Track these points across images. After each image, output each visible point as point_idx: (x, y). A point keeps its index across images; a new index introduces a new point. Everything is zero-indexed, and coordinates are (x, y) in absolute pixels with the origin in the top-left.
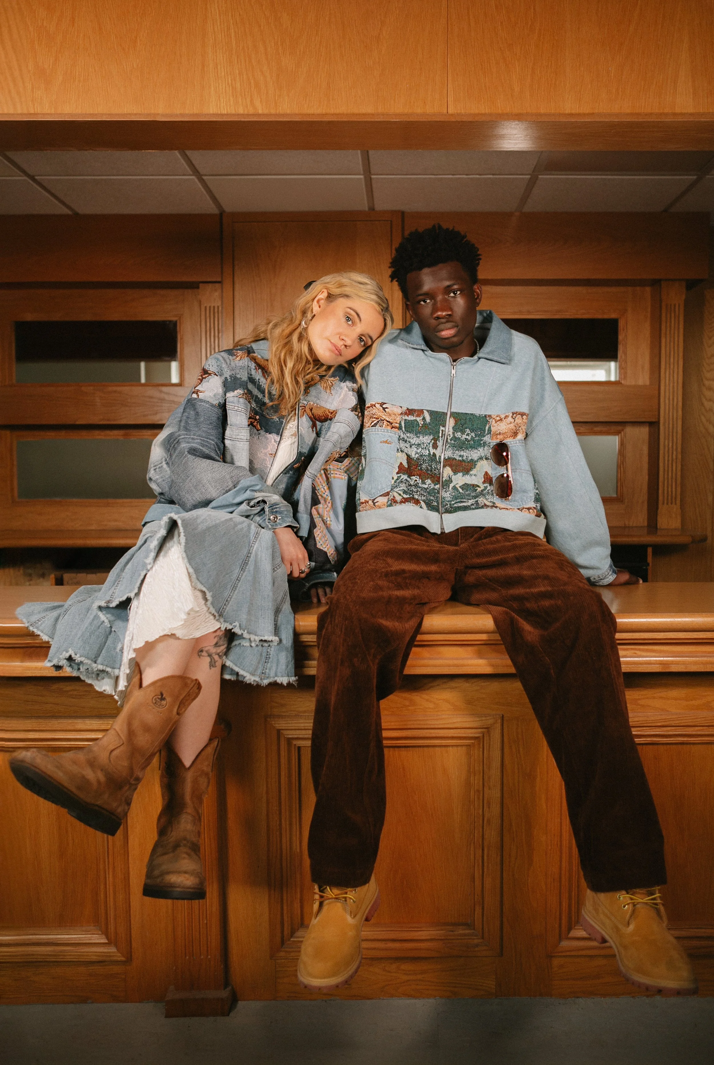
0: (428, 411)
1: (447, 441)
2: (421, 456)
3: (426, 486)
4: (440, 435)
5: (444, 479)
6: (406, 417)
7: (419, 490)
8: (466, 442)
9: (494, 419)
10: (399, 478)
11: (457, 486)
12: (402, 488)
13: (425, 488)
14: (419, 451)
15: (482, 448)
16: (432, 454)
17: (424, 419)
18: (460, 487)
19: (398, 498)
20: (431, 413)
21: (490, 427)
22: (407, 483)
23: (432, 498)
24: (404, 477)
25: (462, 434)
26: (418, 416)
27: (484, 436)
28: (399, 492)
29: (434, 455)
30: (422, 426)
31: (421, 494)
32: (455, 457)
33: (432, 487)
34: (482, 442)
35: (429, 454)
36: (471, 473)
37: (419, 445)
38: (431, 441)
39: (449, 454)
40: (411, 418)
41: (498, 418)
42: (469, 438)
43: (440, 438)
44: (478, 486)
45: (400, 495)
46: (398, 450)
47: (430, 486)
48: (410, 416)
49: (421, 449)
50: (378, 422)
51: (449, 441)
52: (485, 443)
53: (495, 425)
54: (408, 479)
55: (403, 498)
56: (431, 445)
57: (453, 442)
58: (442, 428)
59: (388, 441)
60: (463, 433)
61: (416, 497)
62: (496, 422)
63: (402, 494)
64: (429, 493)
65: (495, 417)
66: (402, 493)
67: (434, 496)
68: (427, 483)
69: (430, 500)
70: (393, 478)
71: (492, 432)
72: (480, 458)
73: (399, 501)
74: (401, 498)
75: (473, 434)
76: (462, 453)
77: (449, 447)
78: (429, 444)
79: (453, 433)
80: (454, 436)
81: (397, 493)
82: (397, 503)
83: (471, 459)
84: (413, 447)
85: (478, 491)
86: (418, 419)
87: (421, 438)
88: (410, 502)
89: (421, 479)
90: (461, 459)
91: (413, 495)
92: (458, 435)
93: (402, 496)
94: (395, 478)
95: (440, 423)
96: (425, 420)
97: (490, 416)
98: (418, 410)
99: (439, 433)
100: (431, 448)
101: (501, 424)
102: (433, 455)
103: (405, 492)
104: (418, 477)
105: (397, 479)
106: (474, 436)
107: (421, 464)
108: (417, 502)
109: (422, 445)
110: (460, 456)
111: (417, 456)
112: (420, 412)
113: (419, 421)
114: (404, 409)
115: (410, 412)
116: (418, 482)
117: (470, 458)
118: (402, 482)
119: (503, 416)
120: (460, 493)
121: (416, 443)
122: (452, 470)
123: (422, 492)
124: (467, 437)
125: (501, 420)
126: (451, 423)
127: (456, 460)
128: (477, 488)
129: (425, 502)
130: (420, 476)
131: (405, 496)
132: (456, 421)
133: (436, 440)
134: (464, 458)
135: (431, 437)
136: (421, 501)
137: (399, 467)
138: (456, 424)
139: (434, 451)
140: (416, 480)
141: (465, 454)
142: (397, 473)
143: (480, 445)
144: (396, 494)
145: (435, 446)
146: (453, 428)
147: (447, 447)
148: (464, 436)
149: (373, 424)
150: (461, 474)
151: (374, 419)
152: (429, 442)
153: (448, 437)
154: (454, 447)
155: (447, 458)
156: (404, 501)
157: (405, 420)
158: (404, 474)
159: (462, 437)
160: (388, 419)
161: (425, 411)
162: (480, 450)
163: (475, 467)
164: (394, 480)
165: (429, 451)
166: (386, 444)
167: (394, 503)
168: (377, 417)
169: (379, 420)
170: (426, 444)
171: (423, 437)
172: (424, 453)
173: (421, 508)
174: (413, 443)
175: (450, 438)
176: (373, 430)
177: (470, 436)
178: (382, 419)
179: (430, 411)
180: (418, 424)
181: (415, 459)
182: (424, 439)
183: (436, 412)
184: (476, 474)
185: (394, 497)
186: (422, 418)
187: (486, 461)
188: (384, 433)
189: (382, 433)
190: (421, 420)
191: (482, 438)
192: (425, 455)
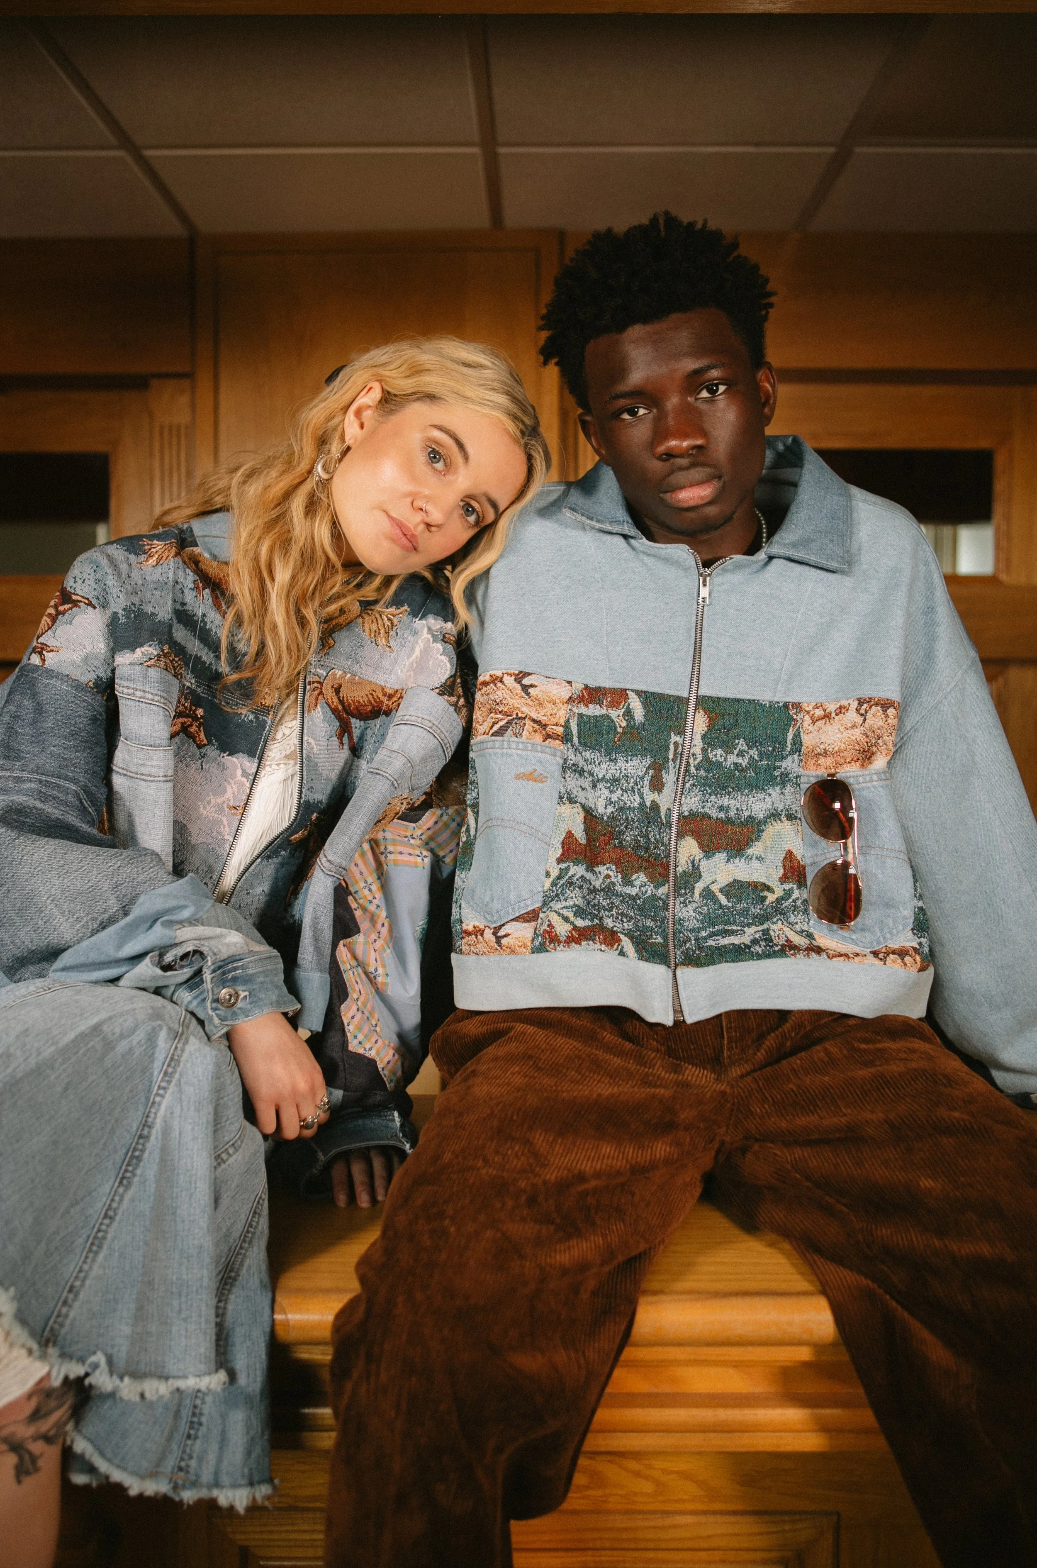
0: (638, 693)
1: (687, 770)
2: (621, 809)
3: (633, 891)
4: (671, 756)
5: (680, 870)
6: (583, 710)
7: (617, 901)
8: (737, 774)
9: (808, 712)
10: (562, 873)
11: (715, 888)
12: (570, 903)
13: (630, 897)
14: (614, 798)
15: (778, 788)
16: (648, 804)
17: (628, 713)
18: (721, 891)
19: (562, 929)
20: (647, 698)
21: (797, 735)
22: (585, 886)
23: (649, 923)
24: (578, 870)
25: (727, 753)
26: (614, 705)
27: (783, 758)
28: (565, 912)
29: (655, 807)
30: (624, 733)
31: (622, 914)
32: (707, 810)
33: (649, 892)
34: (776, 773)
35: (642, 804)
36: (750, 851)
37: (615, 781)
38: (646, 773)
39: (692, 803)
40: (594, 710)
41: (819, 713)
42: (744, 762)
43: (671, 762)
44: (769, 889)
45: (566, 919)
46: (561, 798)
47: (643, 889)
48: (591, 706)
49: (619, 792)
50: (509, 723)
51: (693, 770)
52: (787, 775)
53: (811, 728)
54: (589, 876)
55: (575, 928)
56: (646, 783)
57: (702, 773)
58: (674, 738)
59: (536, 774)
60: (729, 748)
61: (609, 923)
62: (814, 723)
63: (572, 919)
64: (641, 909)
65: (810, 708)
66: (570, 915)
67: (654, 919)
68: (637, 883)
69: (644, 930)
70: (548, 874)
71: (803, 748)
72: (773, 815)
73: (563, 938)
74: (569, 927)
75: (754, 753)
76: (726, 801)
77: (694, 785)
78: (642, 778)
79: (704, 750)
80: (706, 758)
81: (559, 914)
82: (559, 942)
83: (750, 817)
84: (600, 785)
85: (767, 903)
86: (614, 713)
87: (621, 763)
88: (594, 940)
89: (622, 872)
90: (722, 815)
91: (601, 919)
92: (717, 754)
93: (572, 923)
94: (555, 873)
95: (670, 723)
96: (632, 717)
97: (798, 706)
98: (613, 691)
99: (667, 749)
100: (646, 790)
101: (829, 727)
102: (651, 808)
103: (580, 912)
104: (614, 867)
105: (559, 877)
106: (756, 757)
107: (621, 833)
108: (611, 939)
109: (623, 781)
110: (721, 808)
111: (610, 809)
112: (619, 696)
113: (615, 720)
114: (578, 686)
115: (592, 695)
116: (613, 879)
117: (747, 814)
118: (571, 884)
119: (832, 707)
120: (721, 906)
121: (607, 777)
122: (701, 845)
123: (623, 908)
124: (740, 760)
125: (827, 716)
126: (699, 723)
127: (710, 818)
128: (766, 893)
129: (631, 938)
130: (618, 863)
131: (580, 923)
132: (711, 719)
133: (658, 767)
134: (732, 814)
135: (648, 761)
136: (622, 937)
137: (563, 843)
138: (711, 727)
139: (655, 796)
140: (608, 876)
141: (732, 802)
142: (560, 861)
143: (772, 781)
144: (555, 919)
145: (657, 785)
146: (704, 737)
147: (688, 785)
148: (732, 759)
149: (496, 728)
150: (721, 856)
151: (500, 716)
152: (641, 774)
153: (691, 760)
154: (705, 785)
155: (686, 814)
156: (579, 936)
157: (581, 716)
158: (576, 862)
159: (726, 760)
160: (534, 715)
161: (630, 693)
162: (774, 794)
163: (758, 838)
164: (551, 880)
165: (642, 798)
166: (530, 782)
167: (550, 942)
168: (506, 709)
169: (511, 718)
170: (632, 780)
171: (627, 761)
172: (629, 803)
173: (622, 954)
174: (600, 776)
175: (696, 762)
176: (497, 744)
177: (747, 757)
178: (520, 715)
179: (645, 692)
180: (612, 727)
181: (605, 818)
182: (628, 765)
183: (661, 697)
184: (763, 856)
185: (550, 925)
186: (623, 710)
187: (790, 823)
188: (524, 753)
189: (519, 752)
190: (621, 718)
191: (777, 764)
192: (630, 808)
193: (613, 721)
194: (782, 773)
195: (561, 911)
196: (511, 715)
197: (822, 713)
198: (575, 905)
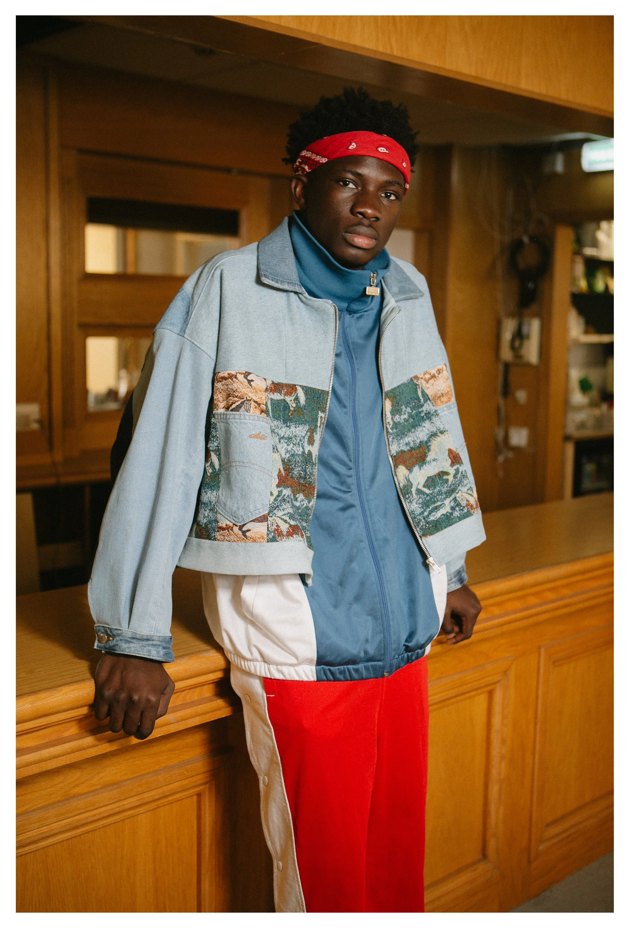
0: (301, 387)
3: (297, 504)
5: (402, 485)
6: (272, 396)
8: (406, 423)
9: (422, 378)
10: (279, 493)
11: (421, 487)
12: (286, 512)
14: (291, 449)
16: (306, 452)
17: (297, 399)
18: (424, 486)
19: (284, 527)
20: (306, 390)
21: (423, 392)
22: (290, 501)
24: (286, 492)
25: (400, 415)
26: (288, 394)
27: (422, 406)
28: (284, 517)
29: (310, 454)
30: (295, 410)
32: (402, 448)
33: (305, 505)
34: (422, 415)
35: (303, 452)
36: (428, 459)
37: (289, 439)
38: (306, 434)
39: (395, 448)
40: (277, 397)
41: (427, 376)
42: (406, 416)
43: (317, 427)
44: (447, 473)
45: (285, 521)
46: (273, 448)
47: (302, 503)
48: (277, 394)
49: (292, 445)
50: (242, 403)
51: (390, 431)
52: (429, 413)
53: (427, 386)
54: (291, 494)
55: (291, 526)
56: (306, 440)
58: (320, 414)
59: (261, 435)
62: (427, 382)
63: (289, 521)
65: (422, 376)
66: (287, 518)
68: (300, 499)
70: (272, 494)
71: (430, 397)
72: (432, 435)
73: (285, 533)
74: (287, 526)
75: (408, 410)
77: (393, 438)
78: (304, 437)
79: (392, 419)
80: (394, 423)
81: (282, 519)
82: (283, 536)
83: (420, 442)
84: (282, 442)
85: (449, 482)
86: (288, 399)
87: (293, 428)
88: (299, 534)
90: (408, 448)
91: (300, 521)
92: (397, 418)
93: (289, 523)
94: (276, 493)
95: (318, 406)
96: (299, 402)
97: (416, 377)
98: (288, 386)
99: (317, 421)
100: (306, 444)
102: (308, 454)
103: (291, 517)
104: (291, 490)
105: (278, 496)
107: (294, 469)
109: (294, 439)
110: (406, 444)
111: (290, 456)
112: (291, 388)
113: (289, 402)
114: (269, 383)
115: (277, 387)
117: (418, 441)
118: (284, 500)
120: (427, 495)
121: (286, 436)
122: (407, 468)
125: (433, 377)
127: (405, 452)
128: (446, 476)
131: (293, 523)
132: (392, 402)
133: (312, 431)
135: (307, 427)
137: (278, 476)
138: (392, 405)
139: (310, 448)
141: (409, 439)
142: (278, 486)
143: (422, 420)
144: (279, 521)
145: (311, 441)
146: (391, 412)
147: (390, 439)
148: (402, 417)
149: (234, 406)
150: (416, 468)
151: (236, 399)
152: (303, 435)
153: (388, 426)
154: (397, 436)
155: (395, 454)
156: (292, 532)
157: (272, 399)
158: (285, 487)
160: (255, 398)
161: (297, 387)
162: (426, 425)
163: (429, 450)
164: (274, 497)
165: (303, 449)
166: (258, 440)
167: (278, 536)
168: (239, 395)
169: (243, 400)
170: (299, 438)
171: (295, 427)
172: (296, 452)
174: (282, 436)
175: (391, 426)
176: (237, 417)
178: (248, 398)
179: (306, 387)
180: (288, 407)
181: (288, 460)
182: (296, 430)
183: (313, 389)
184: (436, 458)
185: (277, 526)
186: (293, 397)
187: (443, 435)
188: (253, 422)
189: (251, 421)
190: (293, 402)
191: (420, 410)
192: (297, 454)
193: (288, 404)
194: (425, 414)
195: (282, 517)
196: (243, 399)
197: (429, 376)
198: (289, 513)
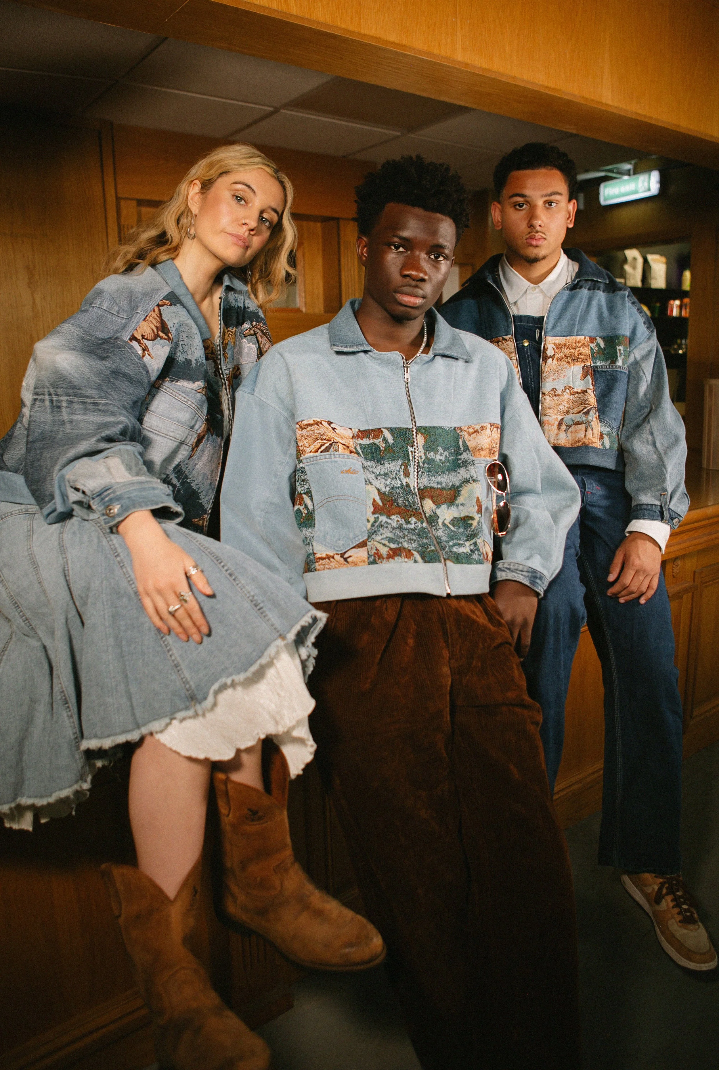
0: (387, 429)
1: (418, 465)
2: (393, 488)
3: (412, 526)
4: (411, 458)
5: (427, 515)
6: (360, 441)
7: (406, 532)
8: (441, 465)
9: (465, 431)
10: (376, 520)
11: (447, 522)
12: (384, 536)
13: (412, 529)
14: (388, 483)
15: (463, 469)
16: (405, 484)
17: (385, 440)
18: (450, 523)
19: (384, 551)
20: (393, 431)
21: (464, 442)
22: (389, 526)
23: (425, 541)
24: (383, 519)
25: (436, 454)
26: (376, 437)
27: (461, 454)
28: (383, 542)
29: (408, 485)
30: (385, 450)
31: (410, 539)
32: (431, 485)
33: (420, 526)
34: (460, 462)
35: (402, 485)
36: (457, 502)
37: (386, 474)
38: (401, 468)
39: (425, 482)
40: (366, 441)
41: (471, 430)
42: (443, 458)
43: (411, 461)
44: (472, 518)
45: (385, 545)
46: (366, 481)
47: (416, 525)
48: (364, 439)
49: (389, 480)
50: (331, 444)
51: (421, 464)
52: (466, 461)
53: (469, 438)
54: (389, 521)
55: (391, 549)
56: (402, 473)
57: (426, 465)
58: (410, 449)
59: (351, 470)
60: (436, 452)
61: (406, 545)
62: (470, 435)
63: (388, 544)
64: (419, 535)
65: (466, 429)
66: (386, 543)
67: (426, 538)
68: (413, 522)
69: (424, 546)
70: (368, 521)
71: (470, 448)
72: (464, 481)
73: (385, 556)
74: (387, 549)
75: (446, 453)
76: (439, 479)
77: (423, 472)
78: (399, 471)
79: (425, 454)
80: (427, 458)
81: (380, 543)
82: (383, 559)
83: (452, 485)
84: (379, 478)
85: (473, 525)
86: (377, 441)
87: (387, 465)
88: (401, 556)
89: (403, 518)
90: (439, 486)
91: (401, 543)
92: (431, 455)
93: (388, 546)
94: (372, 520)
95: (406, 442)
96: (387, 441)
97: (460, 428)
98: (374, 430)
99: (408, 455)
100: (402, 477)
101: (479, 437)
102: (407, 486)
103: (391, 540)
104: (399, 516)
105: (375, 522)
106: (448, 456)
107: (396, 500)
108: (409, 554)
109: (390, 474)
110: (438, 483)
111: (388, 489)
112: (377, 432)
113: (379, 444)
114: (355, 431)
115: (364, 434)
116: (401, 522)
117: (451, 484)
118: (382, 526)
119: (477, 427)
120: (452, 531)
121: (382, 473)
122: (434, 502)
123: (410, 536)
124: (441, 458)
125: (476, 432)
126: (420, 440)
127: (434, 488)
128: (470, 522)
129: (418, 552)
130: (399, 513)
131: (393, 546)
132: (425, 438)
133: (406, 464)
134: (444, 485)
135: (400, 462)
136: (414, 552)
137: (373, 504)
138: (426, 441)
139: (407, 480)
140: (398, 521)
141: (442, 479)
142: (374, 513)
143: (459, 466)
144: (380, 547)
145: (407, 474)
146: (424, 447)
147: (420, 473)
148: (438, 457)
149: (323, 448)
150: (444, 507)
151: (325, 441)
152: (398, 469)
153: (420, 460)
154: (429, 471)
155: (422, 488)
156: (395, 553)
157: (360, 445)
158: (381, 515)
159: (436, 458)
160: (342, 441)
161: (384, 430)
162: (461, 472)
163: (459, 495)
164: (371, 524)
165: (401, 481)
166: (350, 474)
167: (379, 559)
168: (327, 438)
169: (331, 442)
170: (394, 473)
171: (389, 464)
172: (395, 485)
173: (416, 562)
174: (378, 473)
175: (423, 460)
176: (327, 457)
177: (444, 456)
178: (335, 441)
179: (391, 428)
180: (378, 448)
181: (387, 493)
182: (390, 466)
183: (399, 429)
184: (464, 502)
185: (377, 550)
186: (382, 439)
187: (475, 483)
188: (343, 460)
189: (341, 459)
190: (381, 442)
191: (458, 457)
192: (396, 487)
193: (377, 445)
194: (463, 462)
195: (381, 541)
196: (331, 441)
197: (473, 430)
198: (387, 537)
